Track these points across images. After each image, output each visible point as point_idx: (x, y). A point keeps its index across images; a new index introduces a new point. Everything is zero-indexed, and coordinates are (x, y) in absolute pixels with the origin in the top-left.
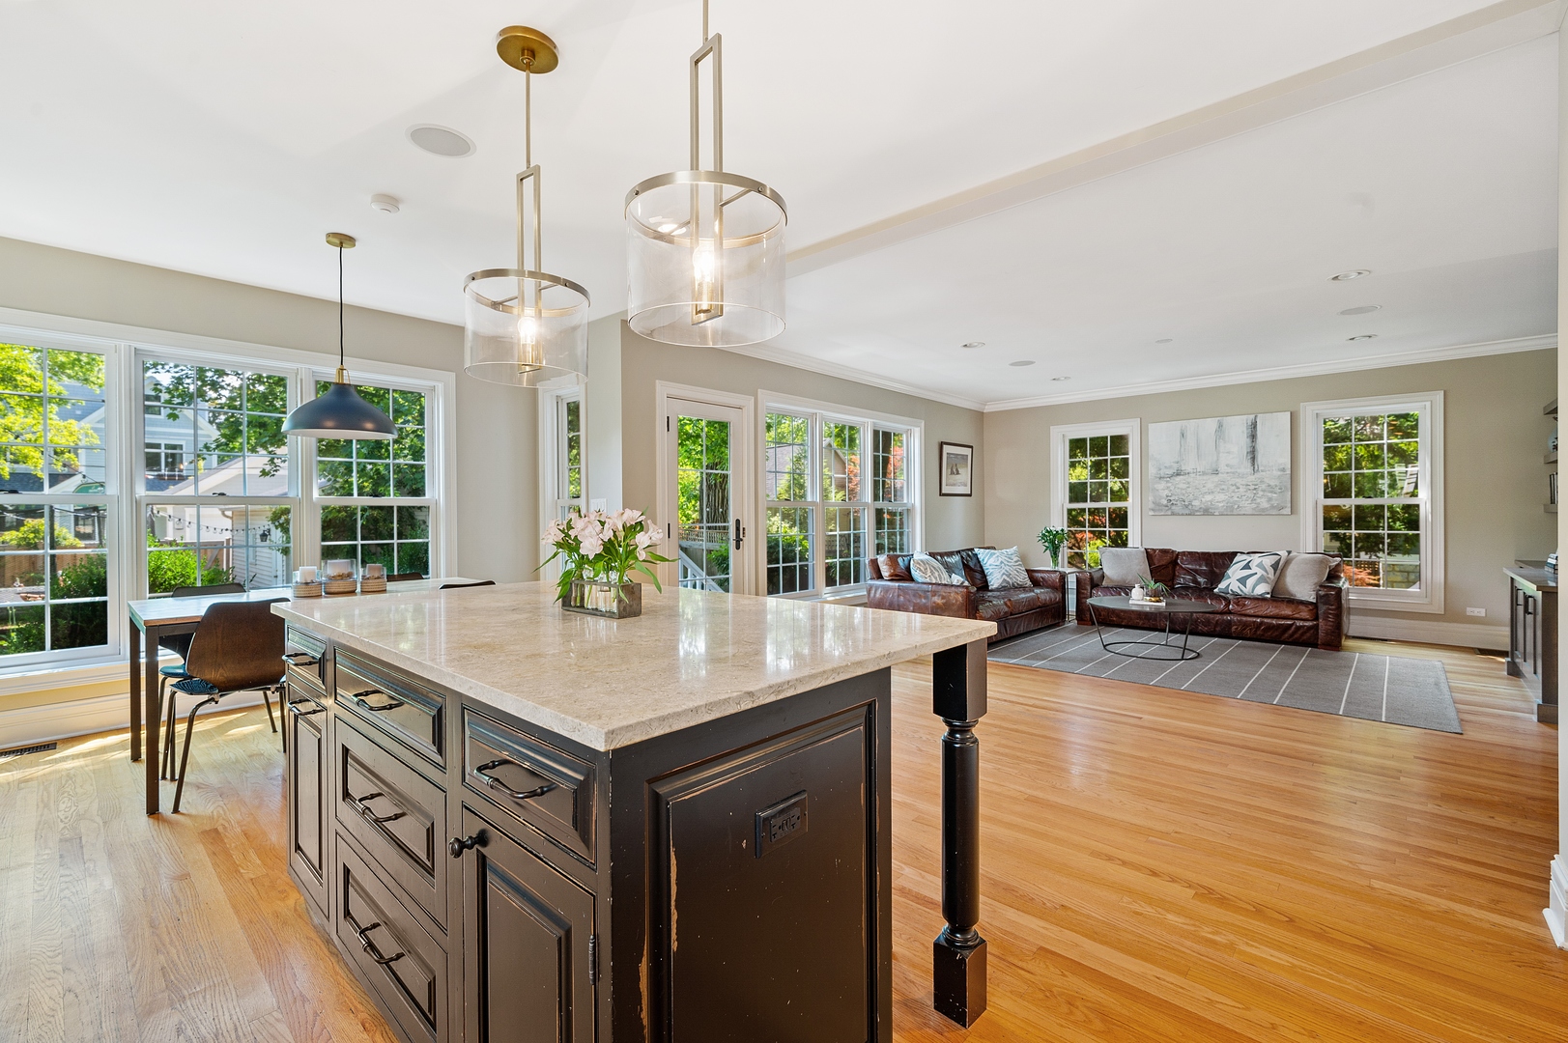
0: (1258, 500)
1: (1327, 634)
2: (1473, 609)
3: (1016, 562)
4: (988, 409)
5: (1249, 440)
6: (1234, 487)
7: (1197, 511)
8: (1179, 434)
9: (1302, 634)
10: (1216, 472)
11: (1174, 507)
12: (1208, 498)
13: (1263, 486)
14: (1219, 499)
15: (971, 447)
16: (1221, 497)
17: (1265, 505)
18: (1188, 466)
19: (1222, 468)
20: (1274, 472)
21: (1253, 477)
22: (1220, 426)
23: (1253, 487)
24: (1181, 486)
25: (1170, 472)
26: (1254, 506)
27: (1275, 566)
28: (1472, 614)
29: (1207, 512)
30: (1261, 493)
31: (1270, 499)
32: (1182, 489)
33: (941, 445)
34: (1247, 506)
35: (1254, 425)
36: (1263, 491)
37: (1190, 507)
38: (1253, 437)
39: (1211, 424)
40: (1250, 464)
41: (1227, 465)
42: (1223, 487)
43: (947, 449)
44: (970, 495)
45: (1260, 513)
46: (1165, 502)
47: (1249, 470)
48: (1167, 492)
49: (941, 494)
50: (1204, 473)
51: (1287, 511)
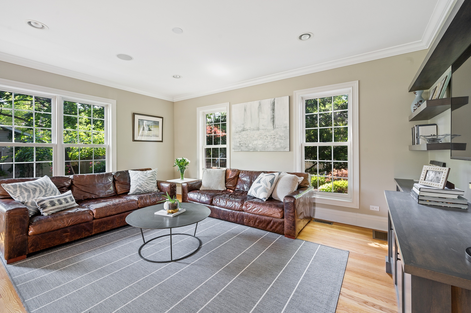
0: (276, 144)
1: (288, 228)
2: (373, 206)
3: (149, 178)
4: (175, 100)
5: (272, 112)
6: (265, 137)
7: (251, 149)
8: (244, 110)
9: (276, 227)
10: (258, 129)
11: (242, 147)
12: (255, 142)
13: (278, 136)
14: (259, 143)
15: (162, 118)
16: (260, 142)
17: (278, 146)
18: (247, 127)
19: (261, 127)
20: (282, 128)
21: (273, 131)
22: (260, 105)
23: (273, 137)
24: (245, 136)
25: (240, 129)
26: (274, 146)
27: (272, 182)
28: (373, 209)
29: (255, 150)
30: (277, 140)
31: (280, 143)
32: (245, 138)
33: (134, 114)
34: (271, 148)
35: (274, 104)
36: (278, 139)
37: (248, 147)
38: (273, 110)
39: (256, 104)
40: (272, 125)
41: (263, 125)
42: (261, 137)
43: (137, 117)
44: (162, 141)
45: (276, 151)
46: (238, 145)
47: (272, 128)
48: (239, 140)
49: (134, 140)
50: (254, 130)
51: (288, 149)
